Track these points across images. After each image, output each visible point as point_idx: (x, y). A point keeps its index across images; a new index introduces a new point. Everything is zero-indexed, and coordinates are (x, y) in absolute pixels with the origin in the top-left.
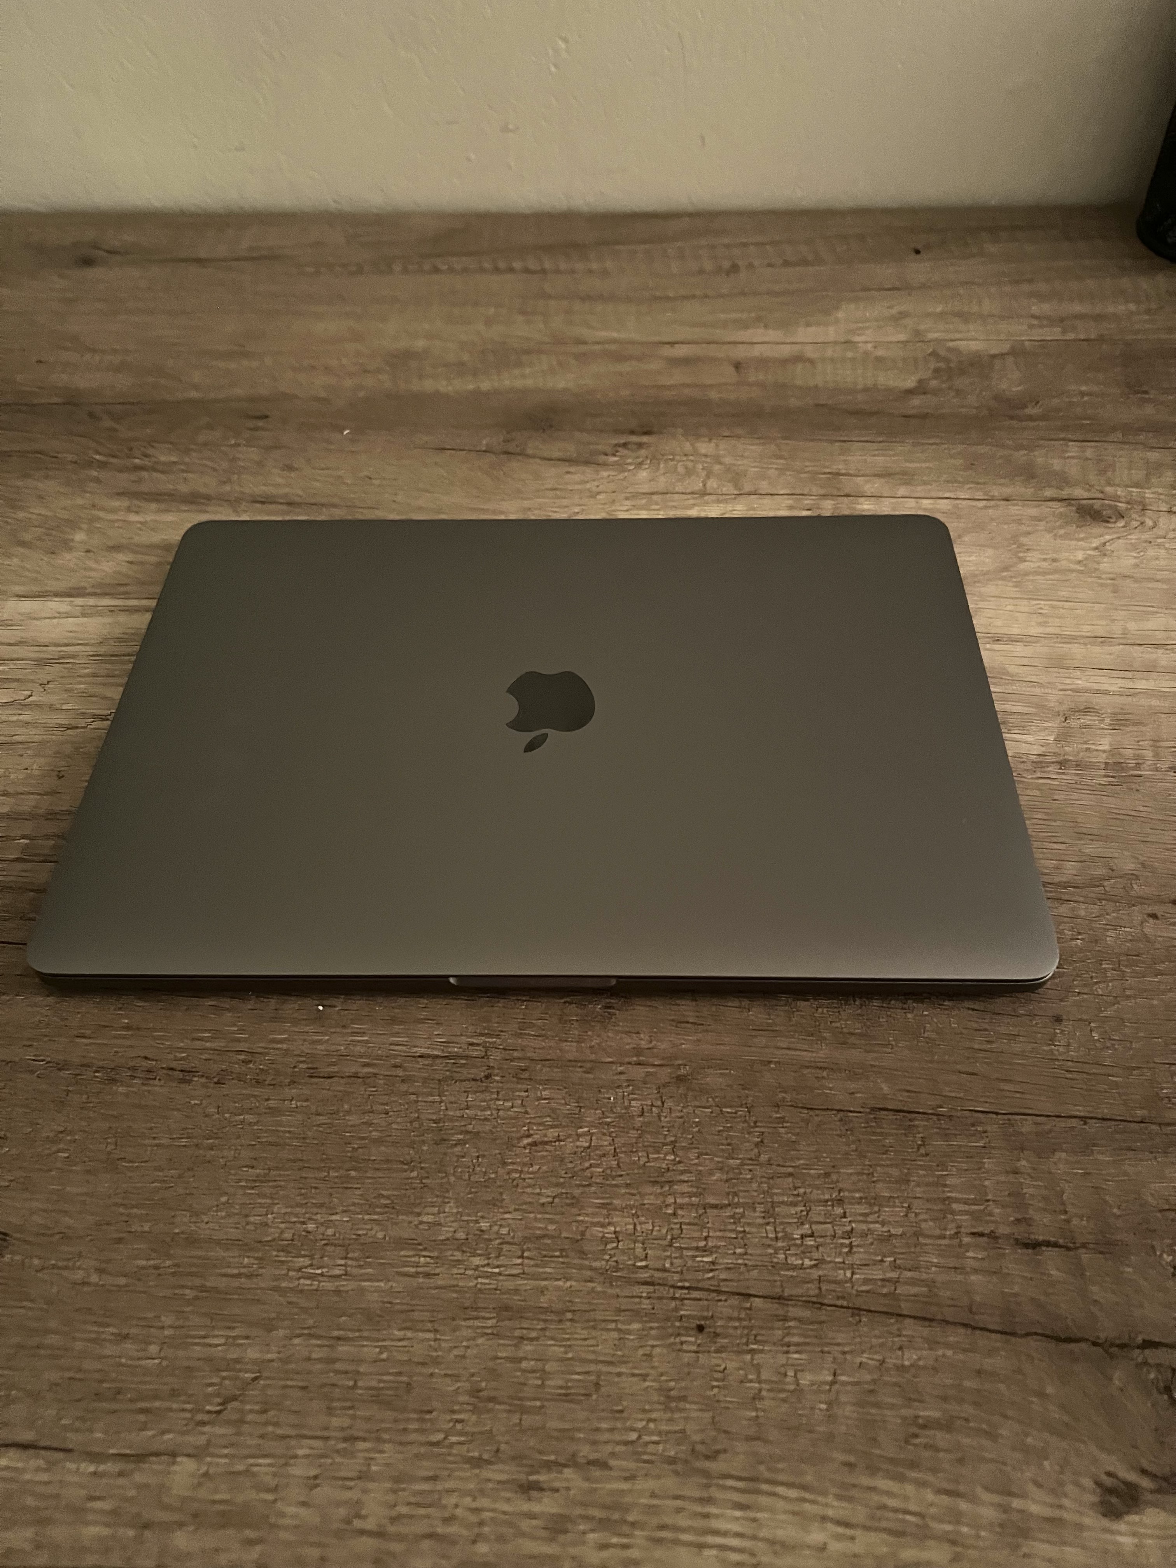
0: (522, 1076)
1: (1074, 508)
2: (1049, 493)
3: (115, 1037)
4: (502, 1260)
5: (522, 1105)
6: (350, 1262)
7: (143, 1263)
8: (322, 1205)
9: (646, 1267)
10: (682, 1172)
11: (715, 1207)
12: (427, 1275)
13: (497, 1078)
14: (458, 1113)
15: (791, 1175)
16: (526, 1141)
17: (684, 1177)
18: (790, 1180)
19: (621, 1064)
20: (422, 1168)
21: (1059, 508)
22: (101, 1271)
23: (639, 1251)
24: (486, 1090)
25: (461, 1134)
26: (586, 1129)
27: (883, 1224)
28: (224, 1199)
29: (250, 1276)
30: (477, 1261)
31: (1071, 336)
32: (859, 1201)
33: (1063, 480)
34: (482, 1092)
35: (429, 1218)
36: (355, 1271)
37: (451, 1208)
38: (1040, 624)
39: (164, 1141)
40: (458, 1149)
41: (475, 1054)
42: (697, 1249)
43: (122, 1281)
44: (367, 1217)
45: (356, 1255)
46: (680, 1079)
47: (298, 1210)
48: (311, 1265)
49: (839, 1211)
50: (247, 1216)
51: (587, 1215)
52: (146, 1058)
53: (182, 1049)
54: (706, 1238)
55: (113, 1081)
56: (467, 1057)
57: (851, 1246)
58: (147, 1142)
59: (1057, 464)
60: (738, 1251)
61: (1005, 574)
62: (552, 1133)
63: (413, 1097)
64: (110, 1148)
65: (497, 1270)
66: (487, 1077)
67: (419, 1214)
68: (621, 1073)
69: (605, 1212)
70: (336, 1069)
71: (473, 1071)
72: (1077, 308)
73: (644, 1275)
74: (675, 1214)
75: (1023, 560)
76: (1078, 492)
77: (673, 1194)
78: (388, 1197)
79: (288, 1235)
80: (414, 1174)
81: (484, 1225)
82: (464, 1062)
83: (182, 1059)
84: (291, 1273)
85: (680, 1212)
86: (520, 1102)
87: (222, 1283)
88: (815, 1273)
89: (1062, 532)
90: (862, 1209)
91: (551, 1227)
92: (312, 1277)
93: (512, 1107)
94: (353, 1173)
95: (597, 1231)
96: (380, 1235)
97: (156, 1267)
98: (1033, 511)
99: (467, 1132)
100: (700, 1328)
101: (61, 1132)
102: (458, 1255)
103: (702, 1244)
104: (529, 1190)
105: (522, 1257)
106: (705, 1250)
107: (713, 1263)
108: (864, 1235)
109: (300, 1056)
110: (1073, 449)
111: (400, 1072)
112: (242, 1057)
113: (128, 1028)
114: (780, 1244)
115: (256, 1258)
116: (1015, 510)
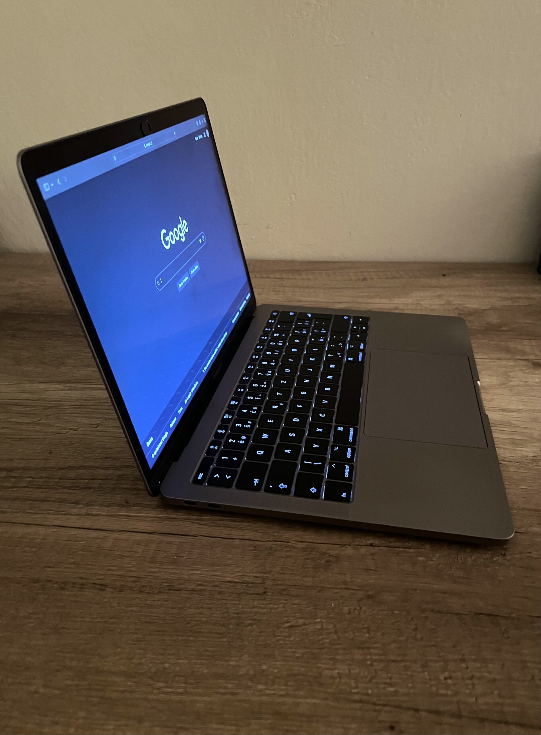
0: (283, 593)
1: (531, 363)
2: (518, 357)
3: (66, 568)
4: (275, 687)
5: (284, 607)
6: (188, 685)
7: (69, 682)
8: (173, 654)
9: (358, 693)
10: (374, 643)
11: (393, 661)
12: (233, 694)
13: (270, 594)
14: (249, 610)
15: (434, 646)
16: (286, 625)
17: (375, 646)
18: (434, 648)
19: (337, 589)
20: (230, 637)
21: (525, 363)
22: (45, 686)
23: (353, 684)
24: (264, 599)
25: (250, 620)
26: (319, 620)
27: (490, 673)
28: (119, 650)
29: (131, 692)
30: (260, 687)
31: (516, 304)
32: (475, 660)
33: (524, 353)
34: (262, 600)
35: (233, 663)
36: (191, 690)
37: (246, 658)
38: (524, 405)
39: (87, 620)
40: (249, 628)
41: (258, 581)
42: (386, 683)
43: (57, 692)
44: (198, 661)
45: (192, 681)
46: (369, 597)
47: (159, 657)
48: (166, 687)
49: (464, 665)
50: (131, 659)
51: (322, 664)
52: (82, 578)
53: (101, 575)
54: (390, 678)
55: (63, 589)
56: (253, 583)
57: (473, 684)
58: (78, 619)
59: (520, 347)
60: (410, 685)
61: (503, 386)
62: (301, 621)
63: (225, 602)
64: (57, 622)
65: (272, 692)
66: (265, 593)
67: (227, 661)
68: (336, 593)
69: (332, 662)
70: (182, 586)
71: (257, 589)
72: (517, 295)
73: (356, 697)
74: (371, 665)
75: (511, 381)
76: (532, 357)
77: (370, 654)
78: (210, 651)
79: (153, 670)
80: (225, 640)
81: (264, 667)
82: (251, 585)
83: (101, 579)
84: (155, 691)
85: (374, 663)
86: (282, 605)
87: (115, 695)
88: (455, 699)
89: (526, 371)
90: (478, 665)
91: (302, 669)
92: (166, 693)
93: (278, 608)
94: (191, 638)
95: (328, 673)
96: (206, 671)
97: (77, 685)
98: (511, 363)
99: (255, 620)
100: (392, 728)
101: (32, 613)
102: (250, 683)
103: (388, 681)
104: (289, 650)
105: (286, 685)
106: (391, 685)
107: (396, 691)
108: (480, 678)
109: (164, 579)
110: (526, 342)
111: (217, 589)
112: (133, 579)
113: (73, 563)
114: (433, 682)
115: (134, 682)
116: (503, 363)
